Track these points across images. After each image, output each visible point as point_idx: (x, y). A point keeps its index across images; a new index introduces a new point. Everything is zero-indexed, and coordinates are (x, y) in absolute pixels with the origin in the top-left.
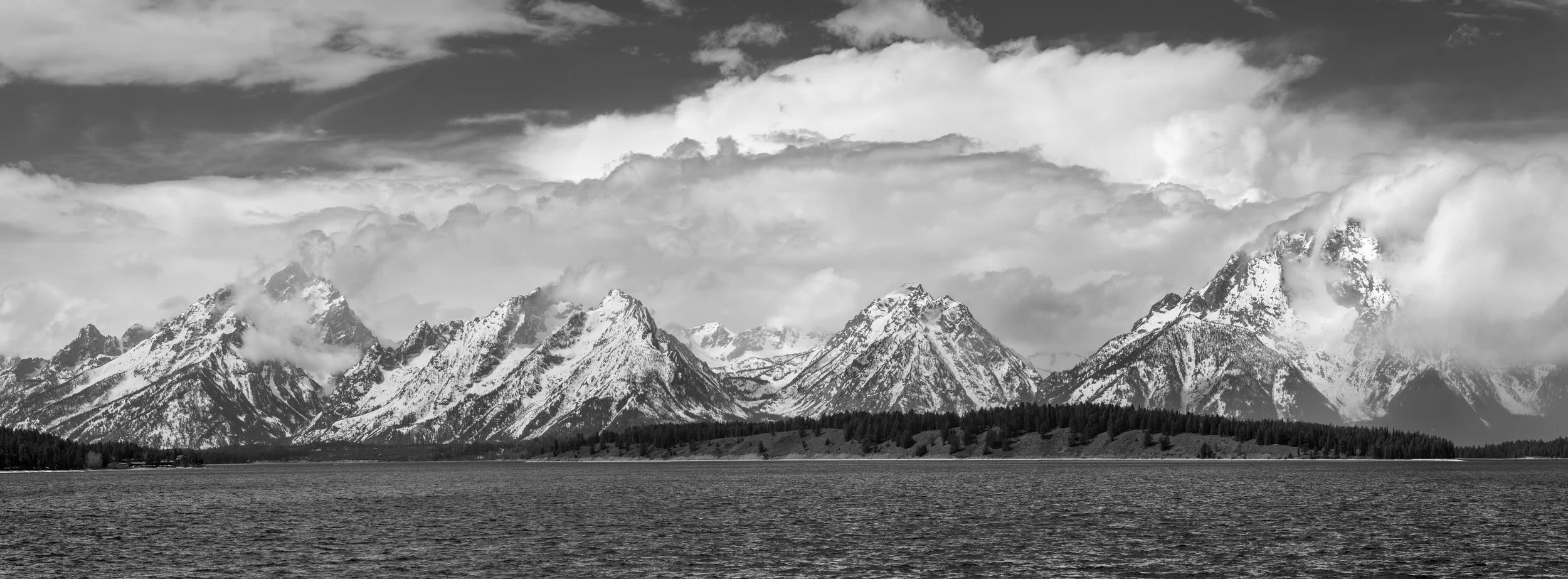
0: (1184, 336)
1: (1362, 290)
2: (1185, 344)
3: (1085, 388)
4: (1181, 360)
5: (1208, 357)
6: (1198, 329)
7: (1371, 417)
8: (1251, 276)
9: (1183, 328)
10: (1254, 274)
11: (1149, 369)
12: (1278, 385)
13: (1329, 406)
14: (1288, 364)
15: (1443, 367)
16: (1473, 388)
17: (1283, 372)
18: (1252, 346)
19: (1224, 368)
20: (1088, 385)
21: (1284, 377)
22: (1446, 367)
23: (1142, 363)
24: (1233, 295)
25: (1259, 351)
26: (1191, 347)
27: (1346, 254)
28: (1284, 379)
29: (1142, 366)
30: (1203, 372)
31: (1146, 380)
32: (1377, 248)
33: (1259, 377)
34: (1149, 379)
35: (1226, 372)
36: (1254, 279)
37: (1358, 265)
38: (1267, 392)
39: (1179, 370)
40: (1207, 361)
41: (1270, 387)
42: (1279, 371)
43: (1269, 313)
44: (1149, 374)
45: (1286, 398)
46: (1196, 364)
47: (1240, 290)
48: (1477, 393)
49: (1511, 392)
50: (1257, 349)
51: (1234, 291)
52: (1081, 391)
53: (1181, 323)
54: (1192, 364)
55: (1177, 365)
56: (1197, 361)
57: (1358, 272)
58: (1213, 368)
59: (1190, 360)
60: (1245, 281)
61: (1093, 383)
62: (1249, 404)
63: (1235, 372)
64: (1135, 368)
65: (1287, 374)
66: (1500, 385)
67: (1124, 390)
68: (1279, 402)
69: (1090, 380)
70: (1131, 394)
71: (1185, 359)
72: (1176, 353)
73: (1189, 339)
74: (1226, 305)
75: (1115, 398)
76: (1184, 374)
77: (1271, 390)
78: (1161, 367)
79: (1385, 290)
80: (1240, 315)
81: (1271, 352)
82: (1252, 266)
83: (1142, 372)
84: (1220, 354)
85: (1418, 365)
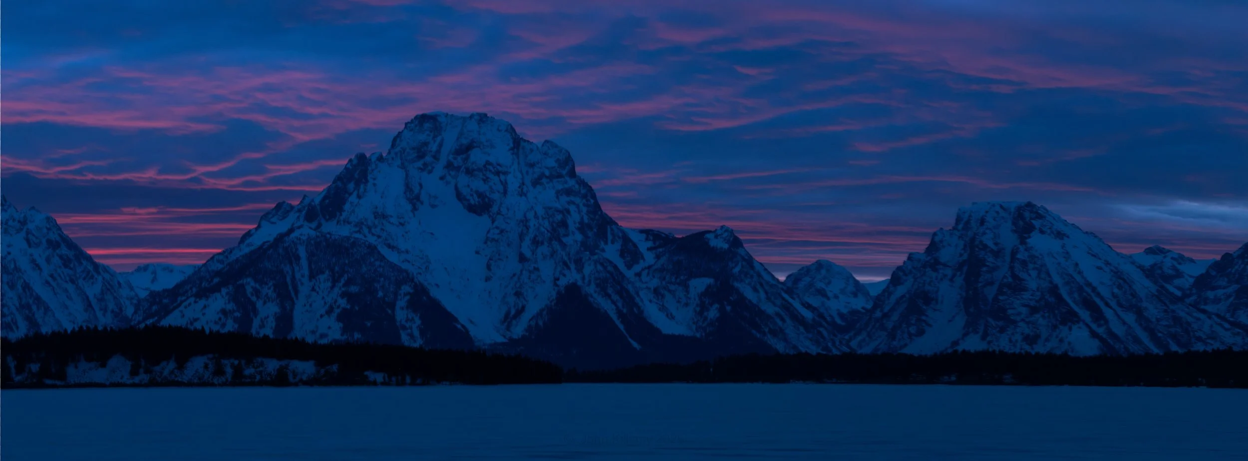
0: (297, 249)
1: (496, 196)
2: (298, 258)
3: (186, 307)
4: (293, 278)
5: (323, 273)
6: (312, 242)
7: (504, 337)
8: (371, 181)
9: (295, 240)
10: (374, 179)
11: (258, 286)
12: (401, 303)
13: (459, 326)
14: (412, 280)
15: (586, 281)
16: (620, 305)
17: (406, 288)
18: (372, 260)
19: (341, 284)
20: (190, 304)
21: (409, 294)
22: (590, 281)
23: (249, 280)
24: (351, 203)
25: (380, 266)
26: (304, 262)
27: (477, 157)
28: (408, 297)
29: (250, 284)
30: (317, 289)
31: (254, 299)
32: (512, 149)
33: (380, 294)
34: (258, 297)
35: (343, 289)
36: (374, 185)
37: (491, 168)
38: (390, 312)
39: (290, 288)
40: (322, 277)
41: (392, 306)
42: (403, 288)
43: (392, 224)
44: (257, 292)
45: (410, 317)
46: (310, 280)
47: (359, 197)
48: (625, 311)
49: (663, 308)
50: (377, 263)
51: (353, 198)
52: (181, 312)
53: (293, 235)
54: (305, 280)
55: (288, 279)
56: (312, 276)
57: (491, 176)
58: (329, 284)
59: (303, 276)
60: (365, 190)
61: (195, 302)
62: (369, 324)
63: (354, 289)
64: (243, 286)
65: (412, 291)
66: (651, 301)
67: (230, 311)
68: (403, 322)
69: (192, 300)
70: (237, 314)
71: (298, 276)
72: (287, 269)
73: (302, 252)
74: (344, 214)
75: (220, 319)
76: (297, 292)
77: (393, 310)
78: (271, 284)
79: (521, 196)
80: (360, 225)
81: (393, 266)
82: (373, 170)
83: (249, 290)
84: (337, 268)
85: (558, 279)
